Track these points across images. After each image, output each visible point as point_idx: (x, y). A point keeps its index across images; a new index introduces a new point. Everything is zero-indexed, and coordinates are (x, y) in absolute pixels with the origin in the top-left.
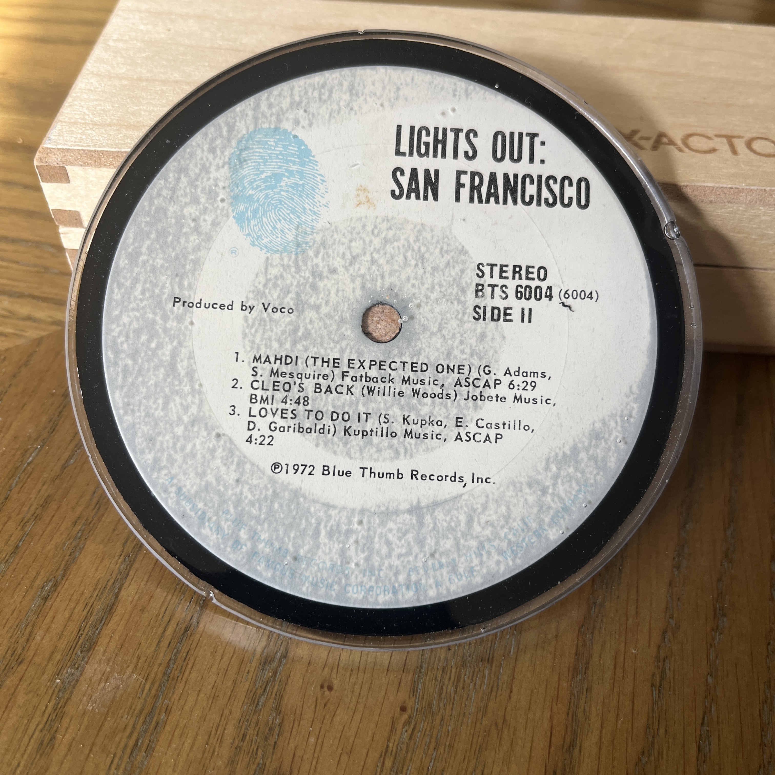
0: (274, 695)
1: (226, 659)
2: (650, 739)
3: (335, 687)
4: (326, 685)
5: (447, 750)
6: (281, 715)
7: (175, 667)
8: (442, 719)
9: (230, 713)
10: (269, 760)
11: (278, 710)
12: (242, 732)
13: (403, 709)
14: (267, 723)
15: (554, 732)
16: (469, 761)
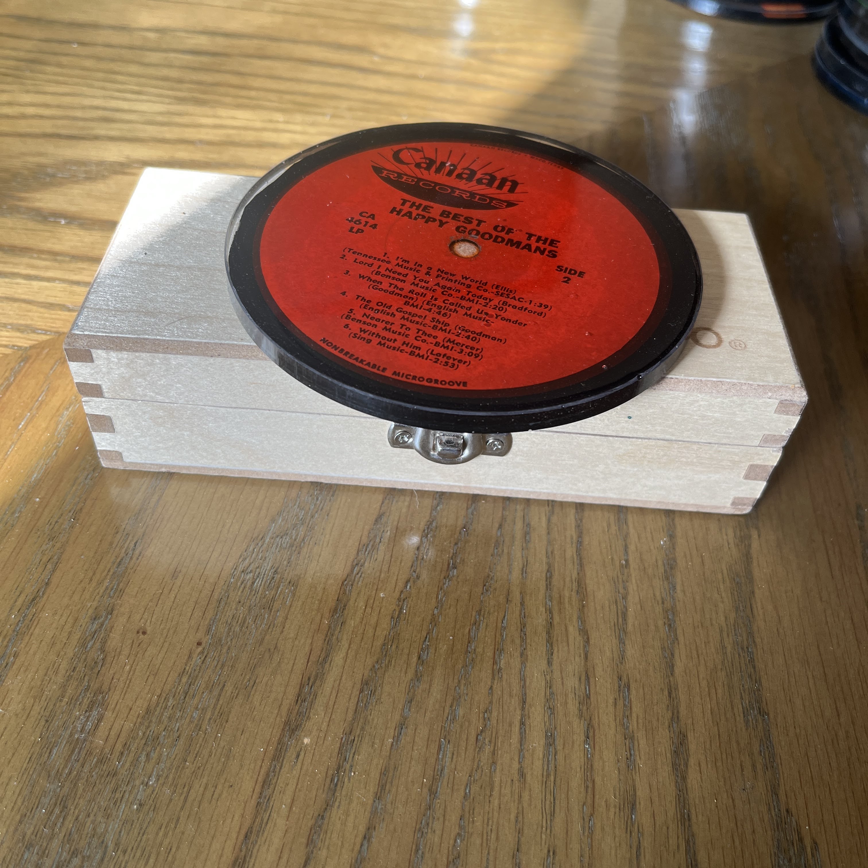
0: (100, 640)
1: (64, 618)
2: (384, 653)
3: (148, 632)
4: (141, 631)
5: (230, 669)
6: (105, 653)
7: (23, 625)
8: (229, 648)
9: (65, 654)
10: (93, 683)
11: (102, 650)
12: (74, 666)
13: (199, 644)
14: (93, 659)
15: (312, 652)
16: (245, 675)
